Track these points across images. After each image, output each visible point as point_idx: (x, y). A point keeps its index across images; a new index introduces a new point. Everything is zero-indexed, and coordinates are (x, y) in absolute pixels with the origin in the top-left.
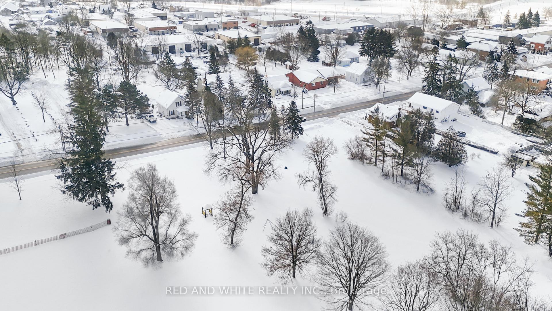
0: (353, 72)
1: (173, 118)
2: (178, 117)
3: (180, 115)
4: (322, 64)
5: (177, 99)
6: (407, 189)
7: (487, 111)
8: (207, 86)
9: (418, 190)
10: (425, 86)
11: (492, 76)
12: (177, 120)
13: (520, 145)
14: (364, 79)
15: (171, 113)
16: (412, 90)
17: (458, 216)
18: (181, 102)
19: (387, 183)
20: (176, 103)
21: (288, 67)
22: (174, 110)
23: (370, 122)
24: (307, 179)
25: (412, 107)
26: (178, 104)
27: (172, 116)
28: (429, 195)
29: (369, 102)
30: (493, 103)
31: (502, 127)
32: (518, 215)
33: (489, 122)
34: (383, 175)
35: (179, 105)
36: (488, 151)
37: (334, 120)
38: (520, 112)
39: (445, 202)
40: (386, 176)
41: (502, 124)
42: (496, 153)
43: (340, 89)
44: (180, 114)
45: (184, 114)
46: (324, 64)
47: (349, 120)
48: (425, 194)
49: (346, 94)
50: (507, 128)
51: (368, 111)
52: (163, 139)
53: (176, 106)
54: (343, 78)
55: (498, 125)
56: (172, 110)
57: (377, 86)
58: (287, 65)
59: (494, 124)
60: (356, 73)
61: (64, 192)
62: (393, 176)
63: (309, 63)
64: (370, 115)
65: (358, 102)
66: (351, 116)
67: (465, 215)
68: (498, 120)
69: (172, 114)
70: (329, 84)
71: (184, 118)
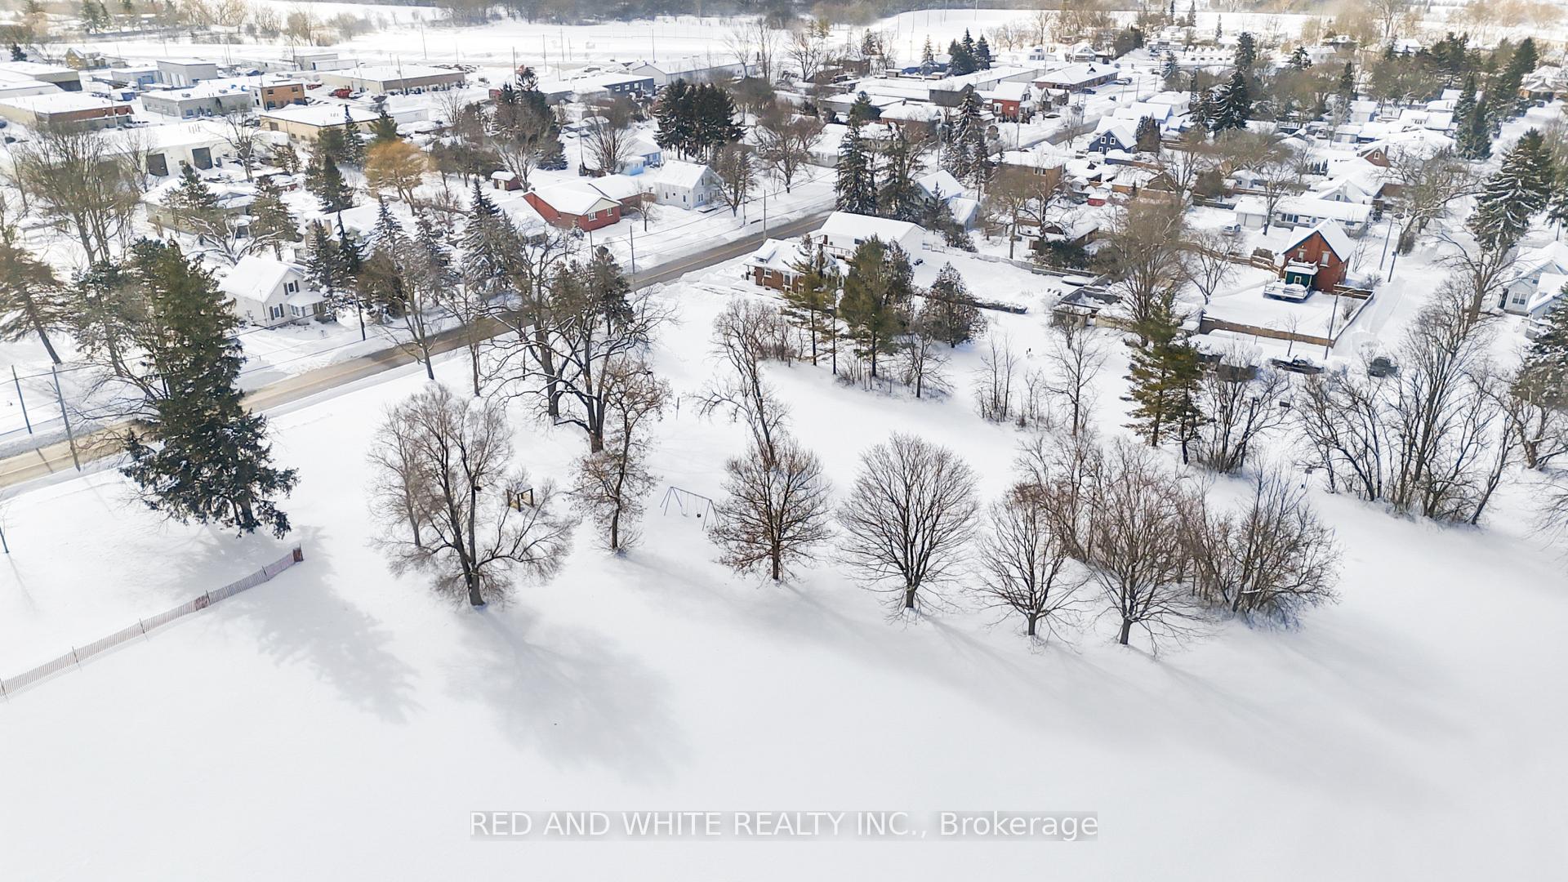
0: (674, 182)
1: (281, 326)
2: (294, 322)
3: (301, 316)
4: (580, 172)
5: (285, 276)
6: (897, 396)
7: (976, 237)
8: (344, 238)
9: (918, 396)
10: (842, 199)
11: (960, 171)
12: (294, 329)
13: (1057, 293)
14: (701, 197)
15: (276, 312)
16: (806, 214)
17: (1009, 428)
18: (296, 282)
19: (854, 393)
20: (285, 286)
21: (502, 186)
22: (281, 305)
23: (759, 283)
24: (716, 399)
25: (831, 243)
26: (291, 288)
27: (278, 320)
28: (941, 401)
29: (729, 244)
30: (979, 220)
31: (1012, 263)
32: (1125, 399)
33: (986, 259)
34: (839, 380)
35: (292, 290)
36: (1007, 310)
37: (679, 287)
38: (1035, 230)
39: (980, 407)
40: (847, 379)
41: (1011, 257)
42: (1022, 312)
43: (658, 222)
44: (301, 313)
45: (310, 312)
46: (584, 171)
47: (712, 286)
48: (934, 400)
49: (675, 233)
50: (1023, 266)
51: (750, 260)
52: (286, 375)
53: (287, 294)
54: (652, 198)
55: (1005, 261)
56: (276, 305)
57: (735, 209)
58: (496, 180)
59: (997, 260)
60: (682, 185)
61: (154, 506)
62: (860, 379)
63: (544, 172)
64: (756, 268)
65: (709, 248)
66: (713, 277)
67: (1023, 423)
68: (1002, 251)
69: (277, 316)
70: (623, 215)
71: (313, 322)
